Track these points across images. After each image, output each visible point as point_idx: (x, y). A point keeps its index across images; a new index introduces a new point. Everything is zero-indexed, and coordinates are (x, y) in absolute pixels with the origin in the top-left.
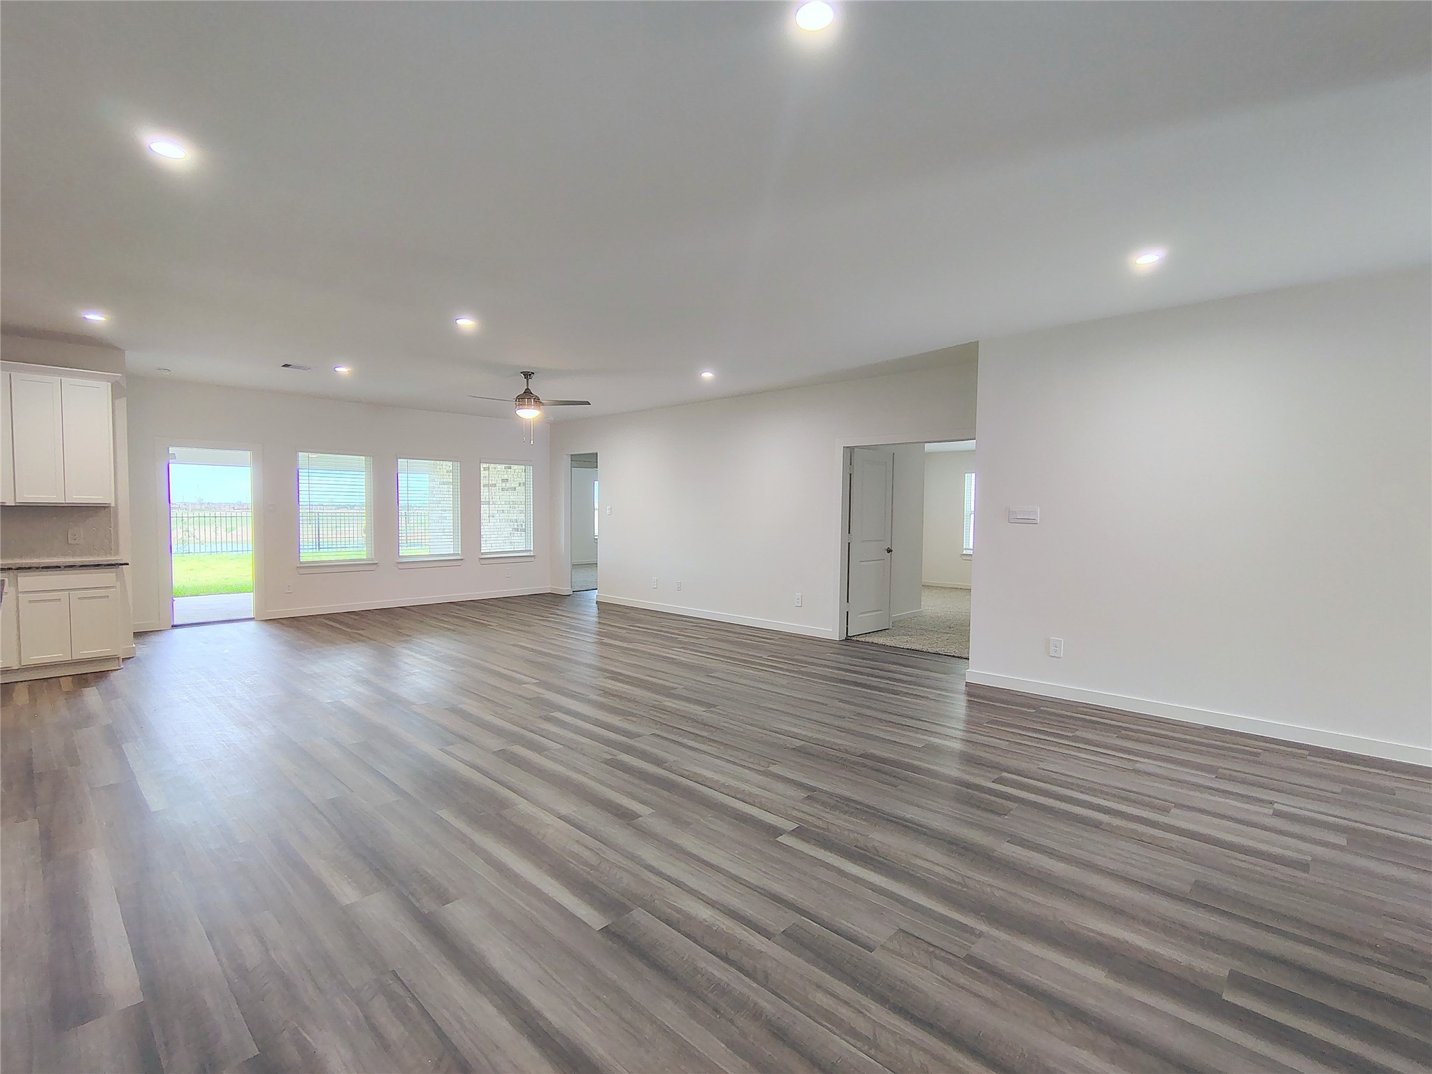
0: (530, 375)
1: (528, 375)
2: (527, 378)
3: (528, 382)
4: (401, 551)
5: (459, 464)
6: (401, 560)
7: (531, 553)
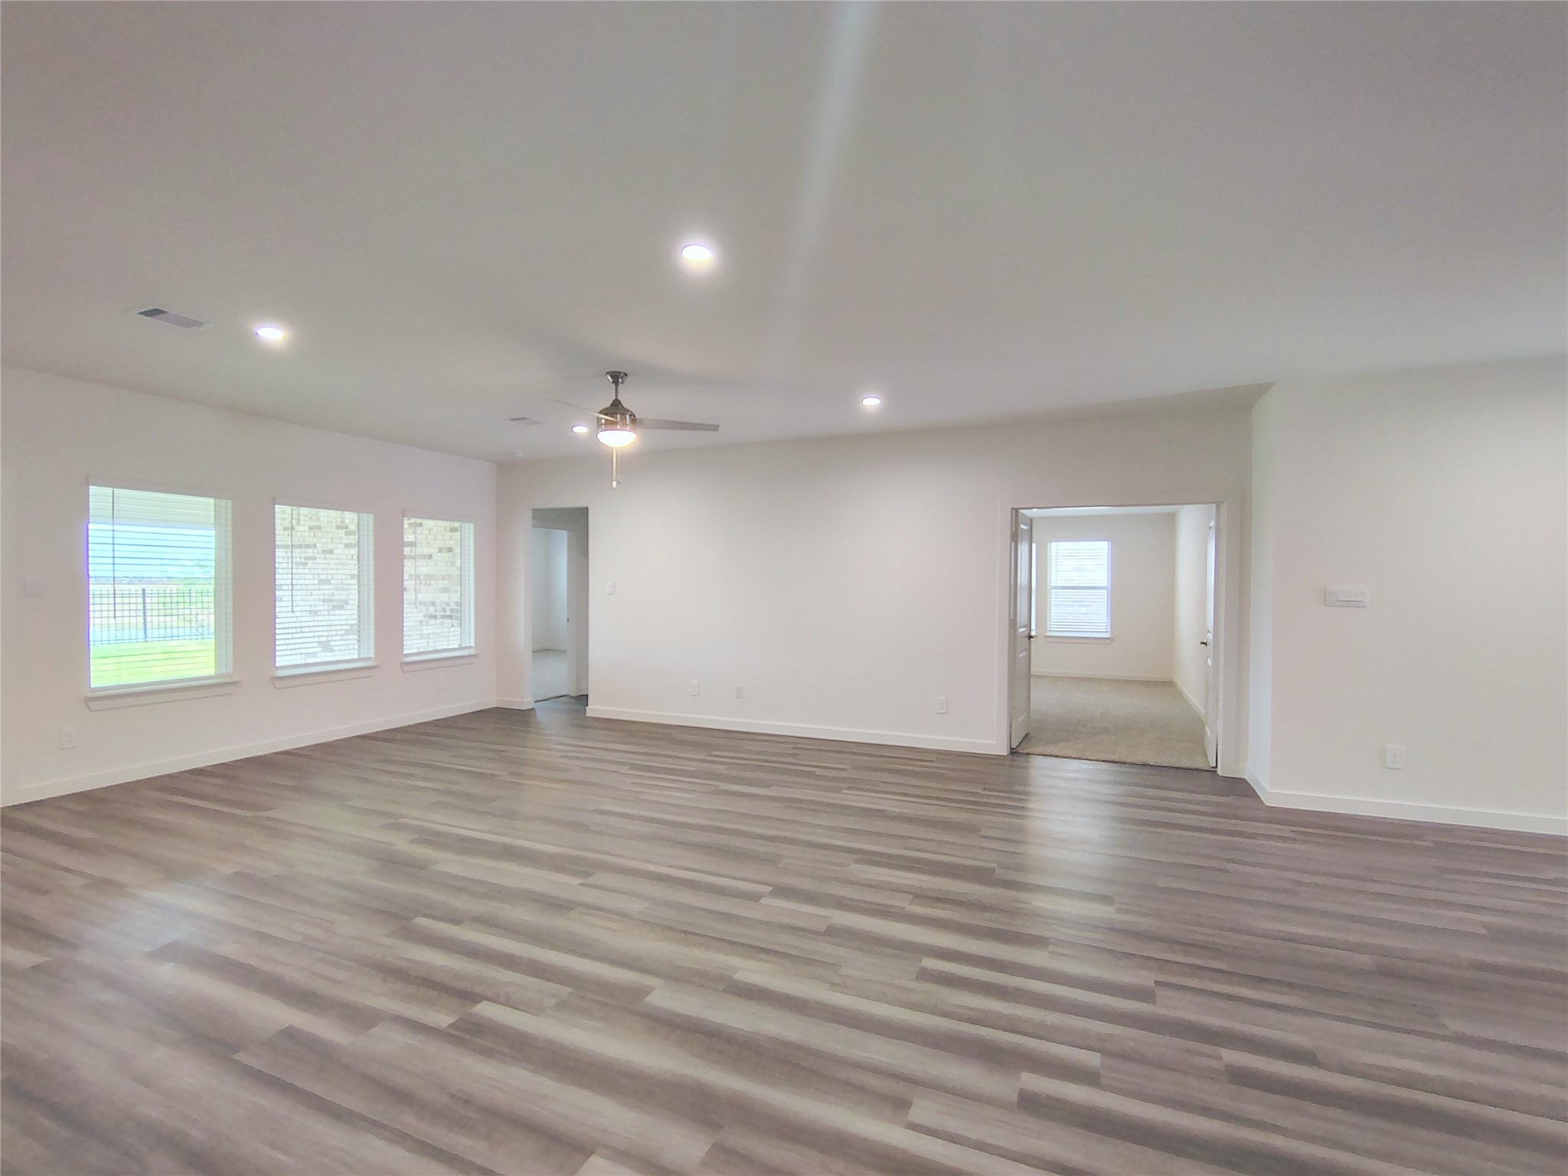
0: (622, 378)
1: (617, 377)
2: (616, 382)
3: (617, 389)
4: (277, 659)
5: (371, 517)
6: (279, 673)
7: (472, 652)
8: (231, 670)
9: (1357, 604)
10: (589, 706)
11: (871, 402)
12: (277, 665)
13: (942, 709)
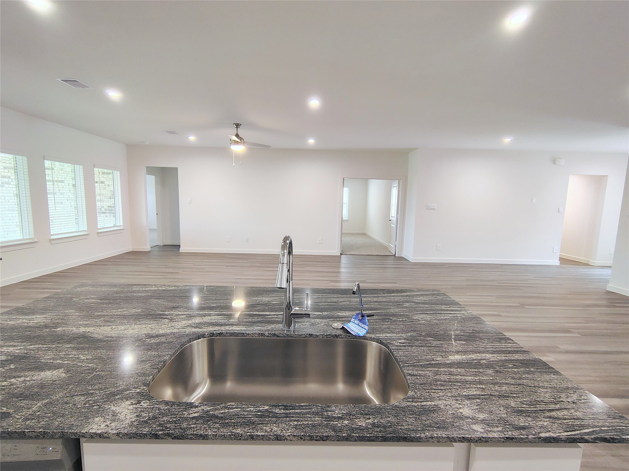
1: (238, 126)
2: (237, 127)
3: (237, 129)
4: (51, 231)
5: (81, 167)
6: (53, 237)
7: (122, 228)
8: (33, 236)
9: (434, 209)
10: (181, 248)
11: (311, 141)
12: (51, 233)
13: (320, 242)
